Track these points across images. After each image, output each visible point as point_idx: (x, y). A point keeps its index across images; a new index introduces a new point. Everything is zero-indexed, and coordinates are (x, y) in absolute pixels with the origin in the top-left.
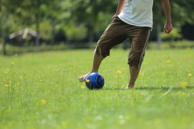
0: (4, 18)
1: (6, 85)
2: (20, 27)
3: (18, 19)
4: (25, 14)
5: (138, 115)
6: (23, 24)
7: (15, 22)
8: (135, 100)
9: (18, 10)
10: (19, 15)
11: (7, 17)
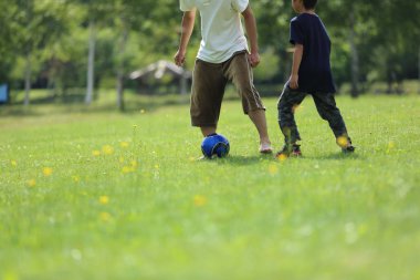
0: (120, 39)
1: (126, 169)
2: (150, 58)
3: (145, 41)
4: (159, 31)
5: (384, 224)
6: (156, 50)
7: (142, 48)
8: (376, 194)
9: (147, 24)
10: (148, 33)
11: (126, 38)
